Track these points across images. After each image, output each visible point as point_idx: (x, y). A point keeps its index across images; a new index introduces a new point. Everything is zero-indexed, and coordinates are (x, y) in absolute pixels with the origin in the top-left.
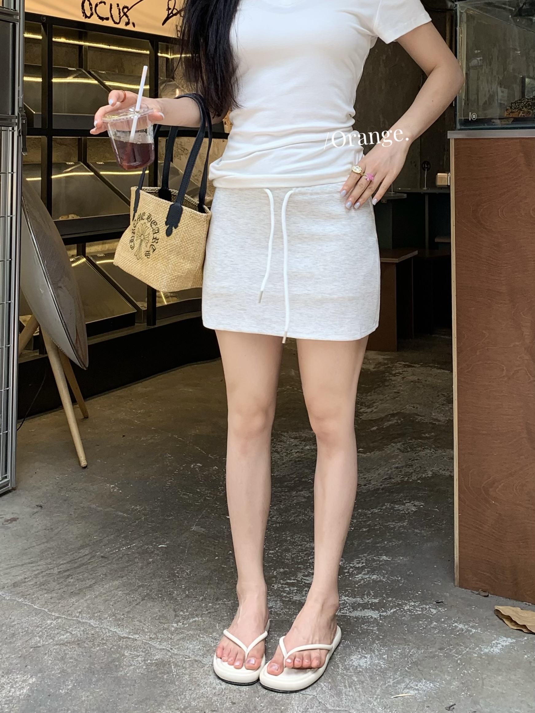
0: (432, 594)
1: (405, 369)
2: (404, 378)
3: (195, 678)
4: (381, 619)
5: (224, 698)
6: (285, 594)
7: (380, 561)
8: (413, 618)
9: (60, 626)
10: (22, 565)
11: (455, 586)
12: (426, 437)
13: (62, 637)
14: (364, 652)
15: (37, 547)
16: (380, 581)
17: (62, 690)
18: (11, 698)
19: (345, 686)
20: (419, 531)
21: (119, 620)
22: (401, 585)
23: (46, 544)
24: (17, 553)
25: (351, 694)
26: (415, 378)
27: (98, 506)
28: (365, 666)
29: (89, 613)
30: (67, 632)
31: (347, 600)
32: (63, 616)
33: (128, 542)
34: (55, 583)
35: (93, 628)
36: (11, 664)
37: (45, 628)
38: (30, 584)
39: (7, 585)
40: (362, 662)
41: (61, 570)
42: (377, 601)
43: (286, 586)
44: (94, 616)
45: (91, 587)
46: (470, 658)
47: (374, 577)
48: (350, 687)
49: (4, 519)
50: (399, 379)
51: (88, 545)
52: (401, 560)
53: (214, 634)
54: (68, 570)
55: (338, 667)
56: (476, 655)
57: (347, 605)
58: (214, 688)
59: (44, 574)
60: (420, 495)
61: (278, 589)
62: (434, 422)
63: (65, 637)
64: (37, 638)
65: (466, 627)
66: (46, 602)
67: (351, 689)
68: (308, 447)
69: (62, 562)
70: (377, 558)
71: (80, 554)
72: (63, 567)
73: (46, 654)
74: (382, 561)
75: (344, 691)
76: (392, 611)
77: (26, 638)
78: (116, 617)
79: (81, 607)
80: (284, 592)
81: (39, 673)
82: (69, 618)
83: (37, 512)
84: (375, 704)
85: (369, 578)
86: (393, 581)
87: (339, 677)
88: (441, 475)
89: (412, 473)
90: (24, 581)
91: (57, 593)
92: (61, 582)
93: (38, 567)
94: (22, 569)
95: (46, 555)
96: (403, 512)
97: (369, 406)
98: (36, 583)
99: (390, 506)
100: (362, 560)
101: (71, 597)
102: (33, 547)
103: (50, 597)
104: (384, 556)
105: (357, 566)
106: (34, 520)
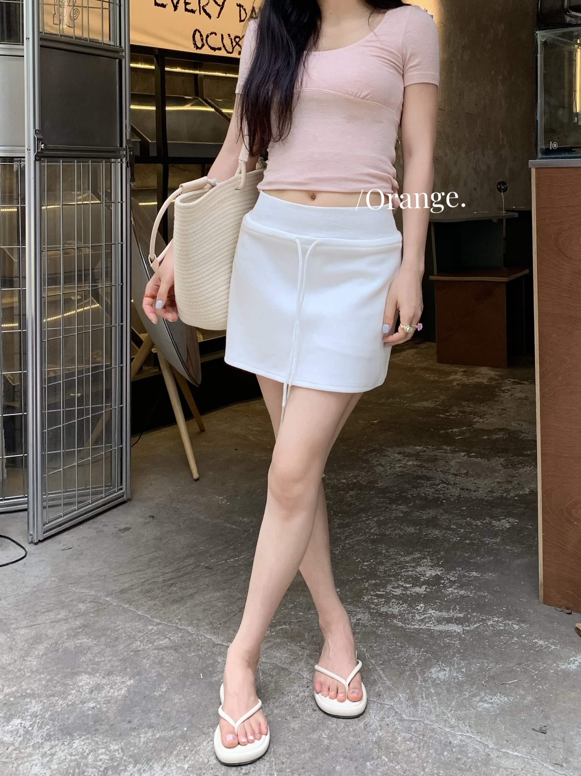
0: (516, 611)
1: (514, 386)
2: (512, 395)
3: (281, 686)
4: (463, 634)
5: (307, 705)
6: (373, 606)
7: (470, 577)
8: (495, 634)
9: (160, 632)
10: (131, 573)
11: (540, 603)
13: (161, 642)
14: (444, 665)
15: (146, 556)
16: (468, 596)
17: (157, 692)
18: (109, 698)
19: (422, 698)
20: (510, 548)
21: (216, 628)
22: (486, 600)
23: (154, 554)
24: (127, 561)
25: (427, 705)
26: (523, 395)
27: (206, 518)
28: (443, 678)
29: (188, 620)
30: (166, 638)
31: (433, 614)
32: (164, 623)
33: (236, 554)
34: (159, 591)
35: (191, 634)
36: (113, 666)
37: (146, 633)
38: (136, 591)
39: (115, 591)
40: (441, 675)
41: (166, 578)
42: (461, 615)
43: (375, 598)
44: (192, 623)
45: (192, 596)
46: (546, 674)
47: (462, 592)
48: (427, 698)
49: (117, 528)
50: (507, 395)
51: (194, 555)
52: (489, 576)
53: (303, 643)
54: (172, 579)
55: (418, 680)
56: (552, 671)
57: (433, 618)
58: (298, 696)
59: (150, 582)
60: (515, 511)
61: (368, 601)
63: (164, 642)
64: (138, 642)
65: (546, 643)
66: (149, 609)
67: (427, 701)
68: (410, 463)
69: (167, 571)
70: (468, 574)
71: (185, 564)
72: (168, 576)
73: (145, 658)
74: (471, 577)
75: (420, 702)
76: (475, 626)
77: (129, 642)
78: (213, 625)
79: (181, 614)
80: (373, 603)
81: (137, 675)
82: (169, 624)
83: (149, 522)
84: (449, 715)
85: (457, 593)
86: (479, 597)
87: (417, 689)
89: (511, 489)
90: (131, 588)
91: (160, 600)
92: (165, 590)
93: (144, 575)
94: (130, 577)
95: (153, 564)
96: (498, 529)
97: (481, 417)
98: (142, 590)
99: (489, 520)
100: (456, 573)
101: (173, 605)
102: (142, 556)
103: (154, 604)
104: (475, 572)
105: (451, 579)
106: (145, 530)
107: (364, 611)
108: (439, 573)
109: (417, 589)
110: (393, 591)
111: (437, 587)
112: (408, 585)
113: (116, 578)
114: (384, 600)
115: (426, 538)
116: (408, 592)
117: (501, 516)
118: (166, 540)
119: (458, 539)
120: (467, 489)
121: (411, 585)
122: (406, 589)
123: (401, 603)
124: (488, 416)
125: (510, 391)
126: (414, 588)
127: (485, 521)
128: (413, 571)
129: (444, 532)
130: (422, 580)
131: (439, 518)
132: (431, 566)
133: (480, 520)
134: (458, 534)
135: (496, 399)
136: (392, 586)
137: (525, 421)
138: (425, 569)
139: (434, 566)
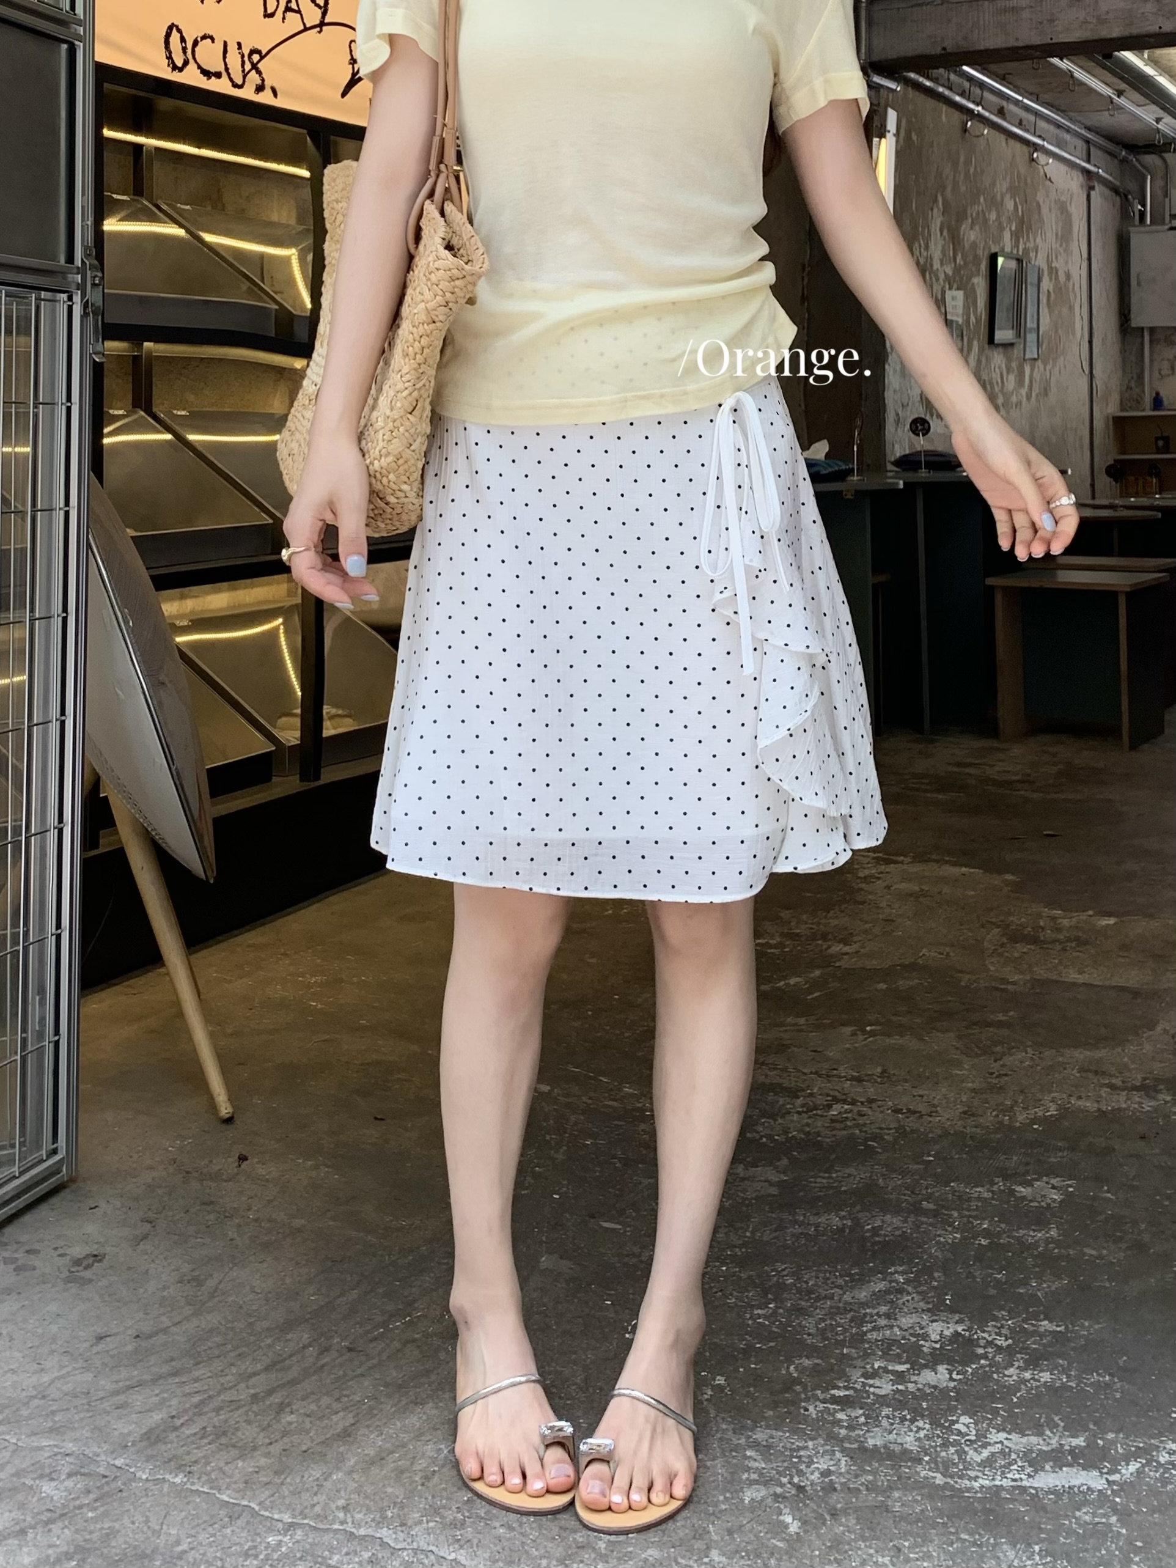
1: (882, 868)
2: (888, 887)
4: (1114, 1493)
9: (304, 1551)
10: (156, 1380)
15: (174, 1329)
21: (454, 1525)
23: (195, 1322)
24: (129, 1348)
26: (914, 887)
29: (369, 1510)
32: (306, 1521)
33: (400, 1307)
34: (253, 1428)
35: (394, 1551)
37: (267, 1557)
38: (188, 1432)
39: (131, 1439)
41: (257, 1390)
42: (1080, 1441)
43: (836, 1407)
44: (384, 1517)
45: (349, 1436)
47: (1045, 1377)
49: (68, 1258)
50: (877, 889)
54: (275, 1390)
57: (1013, 1455)
61: (821, 1418)
62: (1003, 986)
66: (246, 1482)
70: (1032, 1328)
71: (291, 1345)
72: (260, 1383)
74: (1044, 1334)
78: (442, 1517)
79: (343, 1493)
80: (838, 1423)
82: (321, 1526)
83: (145, 1237)
88: (1079, 1110)
90: (171, 1426)
91: (267, 1455)
92: (269, 1425)
93: (196, 1385)
94: (157, 1392)
95: (205, 1351)
96: (1036, 1204)
97: (846, 942)
98: (204, 1428)
99: (1004, 1185)
100: (1002, 1326)
101: (308, 1466)
102: (165, 1330)
103: (254, 1467)
104: (1044, 1320)
105: (999, 1343)
106: (146, 1257)
107: (828, 1447)
108: (960, 1329)
109: (928, 1377)
110: (871, 1386)
111: (974, 1366)
112: (901, 1368)
113: (119, 1397)
114: (861, 1412)
115: (877, 1239)
116: (911, 1386)
117: (1027, 1173)
118: (211, 1283)
119: (958, 1236)
120: (909, 1110)
121: (908, 1366)
122: (900, 1377)
123: (908, 1417)
124: (860, 938)
125: (879, 878)
126: (919, 1374)
127: (995, 1188)
128: (891, 1327)
129: (911, 1219)
130: (925, 1349)
131: (882, 1185)
132: (929, 1310)
133: (983, 1186)
134: (951, 1224)
135: (859, 898)
136: (860, 1373)
137: (953, 945)
138: (919, 1320)
139: (936, 1311)
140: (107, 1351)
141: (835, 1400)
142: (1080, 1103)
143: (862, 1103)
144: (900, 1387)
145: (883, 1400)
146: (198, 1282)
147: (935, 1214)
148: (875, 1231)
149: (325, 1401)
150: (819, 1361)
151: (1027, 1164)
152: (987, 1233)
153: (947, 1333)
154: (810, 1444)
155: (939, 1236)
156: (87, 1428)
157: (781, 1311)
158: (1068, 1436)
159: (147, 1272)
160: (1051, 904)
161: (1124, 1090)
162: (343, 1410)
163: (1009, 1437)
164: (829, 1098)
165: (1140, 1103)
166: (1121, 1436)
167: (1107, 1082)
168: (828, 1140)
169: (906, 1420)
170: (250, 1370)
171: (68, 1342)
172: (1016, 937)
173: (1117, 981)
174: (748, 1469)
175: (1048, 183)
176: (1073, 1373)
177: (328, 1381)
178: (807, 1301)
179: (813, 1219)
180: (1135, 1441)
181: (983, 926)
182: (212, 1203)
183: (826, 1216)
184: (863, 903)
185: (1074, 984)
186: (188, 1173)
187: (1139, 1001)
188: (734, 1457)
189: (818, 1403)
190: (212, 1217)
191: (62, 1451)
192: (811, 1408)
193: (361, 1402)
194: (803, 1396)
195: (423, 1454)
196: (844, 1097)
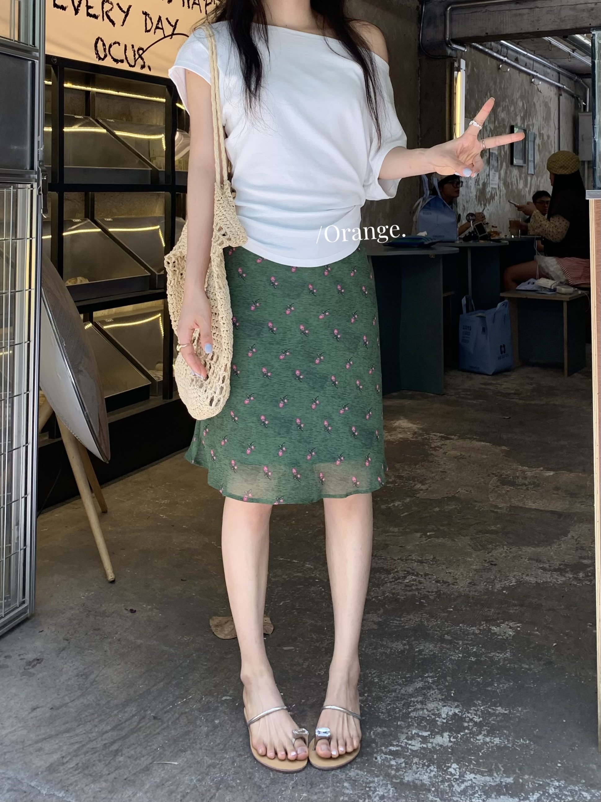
1: (443, 442)
2: (445, 453)
6: (393, 772)
7: (497, 715)
10: (57, 735)
12: (492, 530)
15: (70, 704)
23: (81, 700)
24: (48, 715)
26: (457, 453)
27: (137, 638)
31: (474, 780)
33: (182, 693)
34: (101, 765)
38: (69, 766)
39: (41, 770)
41: (107, 741)
43: (391, 757)
45: (148, 770)
49: (25, 661)
50: (440, 454)
51: (134, 699)
57: (477, 788)
59: (85, 749)
60: (511, 611)
62: (495, 510)
66: (94, 797)
70: (493, 711)
71: (126, 715)
72: (108, 737)
80: (391, 767)
83: (64, 649)
85: (491, 741)
86: (521, 747)
88: (527, 582)
89: (494, 580)
90: (61, 762)
91: (106, 781)
92: (109, 763)
93: (76, 738)
94: (57, 742)
95: (84, 718)
96: (501, 637)
97: (422, 483)
98: (77, 764)
99: (486, 626)
100: (478, 710)
101: (126, 788)
102: (66, 705)
103: (99, 788)
104: (499, 706)
105: (475, 720)
106: (62, 661)
107: (384, 782)
108: (457, 711)
109: (438, 740)
110: (410, 745)
111: (462, 734)
112: (426, 734)
113: (38, 745)
114: (403, 760)
115: (421, 657)
116: (430, 745)
117: (498, 619)
118: (92, 677)
119: (461, 655)
120: (443, 581)
121: (429, 733)
122: (425, 740)
123: (427, 764)
124: (429, 481)
125: (441, 448)
126: (434, 738)
127: (481, 628)
128: (423, 709)
129: (439, 645)
130: (439, 723)
131: (426, 625)
132: (442, 700)
133: (475, 626)
134: (458, 649)
135: (431, 459)
136: (405, 737)
137: (473, 487)
138: (437, 705)
139: (446, 700)
140: (36, 717)
141: (391, 753)
142: (527, 578)
143: (422, 575)
144: (425, 746)
145: (415, 753)
146: (85, 676)
147: (450, 642)
148: (420, 651)
149: (139, 749)
150: (385, 729)
151: (499, 614)
152: (475, 655)
153: (450, 713)
154: (376, 779)
155: (452, 655)
156: (20, 763)
157: (370, 698)
158: (505, 777)
159: (61, 670)
160: (522, 464)
161: (549, 571)
162: (147, 755)
163: (476, 777)
164: (406, 572)
165: (557, 579)
166: (532, 777)
167: (541, 566)
168: (403, 598)
169: (425, 765)
170: (104, 730)
171: (18, 711)
172: (504, 481)
173: (551, 508)
174: (344, 794)
175: (539, 93)
176: (511, 739)
177: (142, 737)
178: (383, 693)
179: (390, 644)
180: (539, 781)
181: (489, 476)
182: (99, 629)
183: (396, 643)
184: (432, 462)
185: (530, 509)
186: (90, 611)
187: (561, 519)
188: (338, 787)
189: (382, 755)
190: (98, 637)
191: (7, 776)
192: (379, 758)
193: (156, 749)
194: (375, 750)
195: (183, 782)
196: (413, 572)
